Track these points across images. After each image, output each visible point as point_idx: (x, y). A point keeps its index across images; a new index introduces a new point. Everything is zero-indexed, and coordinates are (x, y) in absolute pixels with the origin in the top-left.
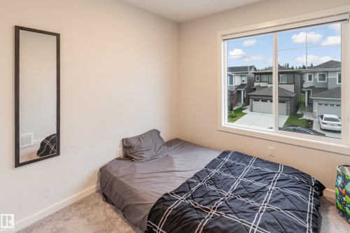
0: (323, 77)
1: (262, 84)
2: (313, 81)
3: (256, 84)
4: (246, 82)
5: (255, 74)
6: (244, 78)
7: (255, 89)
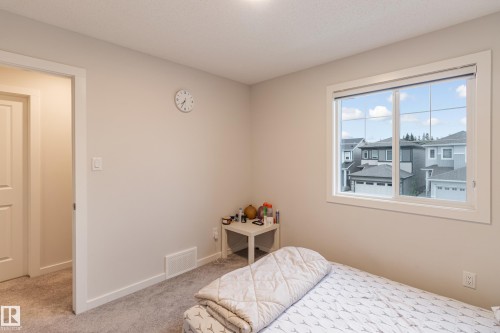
0: (448, 153)
1: (371, 162)
2: (435, 158)
3: (363, 162)
4: (350, 160)
5: (363, 149)
6: (348, 155)
7: (361, 169)
